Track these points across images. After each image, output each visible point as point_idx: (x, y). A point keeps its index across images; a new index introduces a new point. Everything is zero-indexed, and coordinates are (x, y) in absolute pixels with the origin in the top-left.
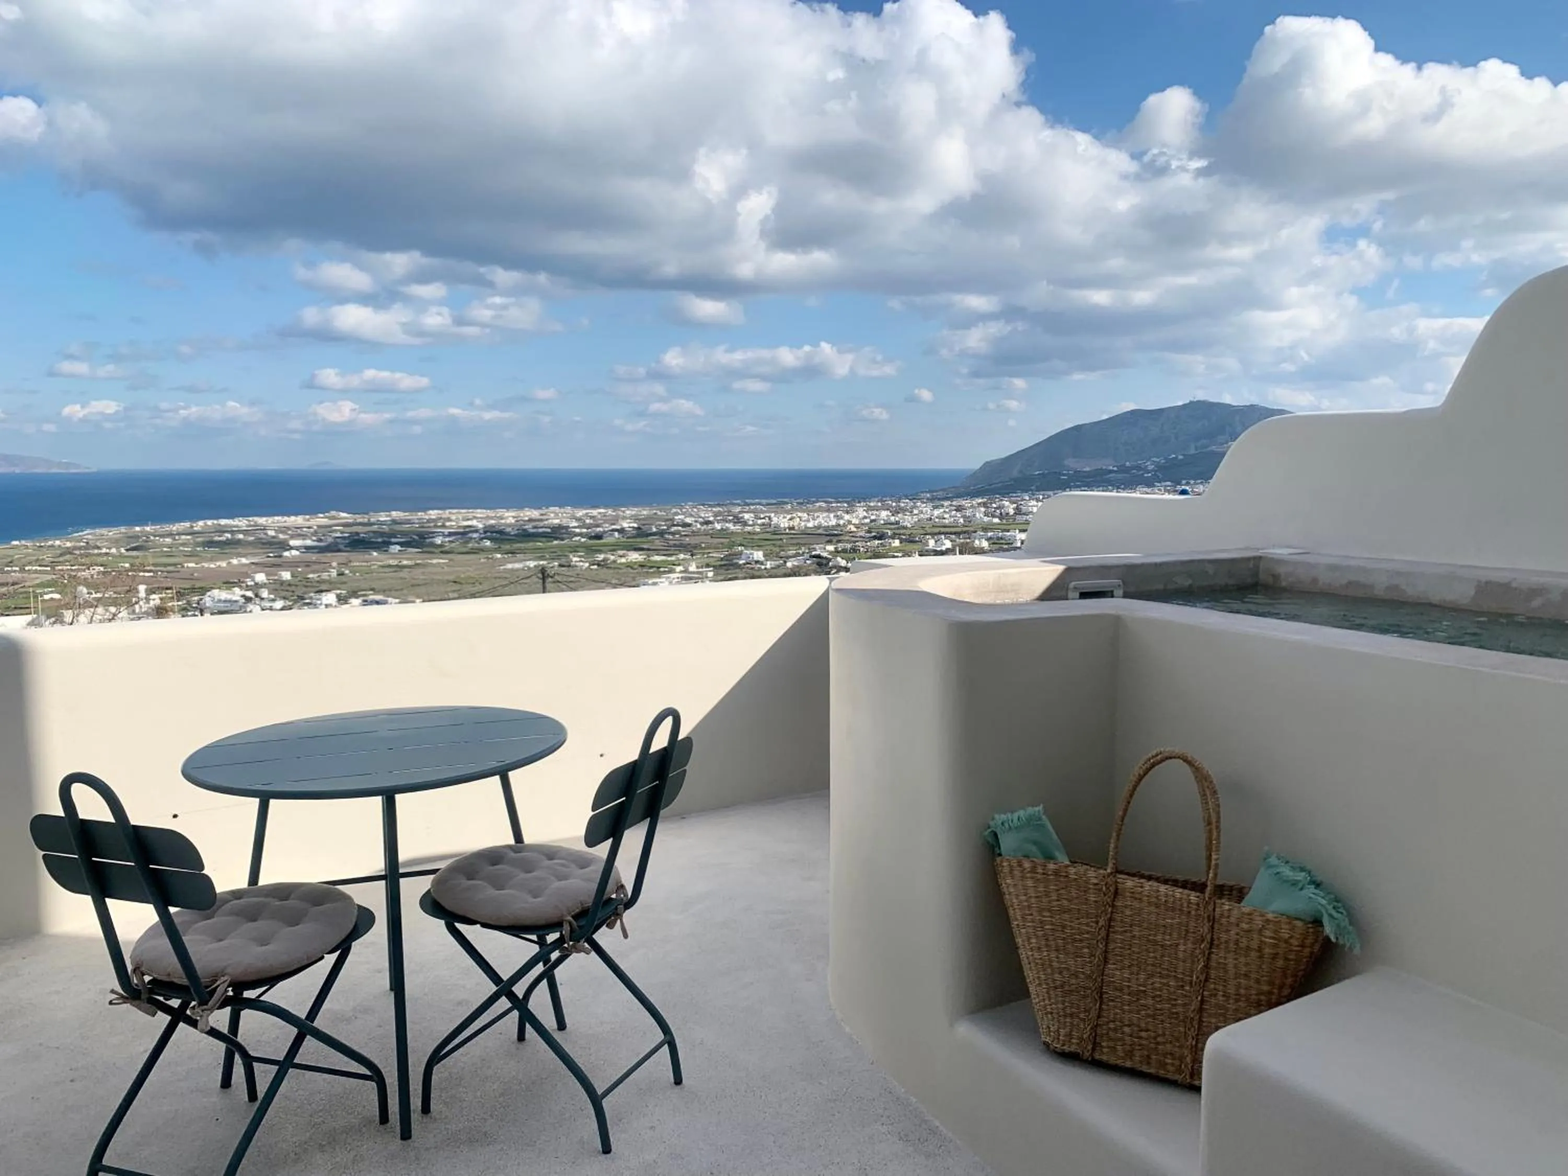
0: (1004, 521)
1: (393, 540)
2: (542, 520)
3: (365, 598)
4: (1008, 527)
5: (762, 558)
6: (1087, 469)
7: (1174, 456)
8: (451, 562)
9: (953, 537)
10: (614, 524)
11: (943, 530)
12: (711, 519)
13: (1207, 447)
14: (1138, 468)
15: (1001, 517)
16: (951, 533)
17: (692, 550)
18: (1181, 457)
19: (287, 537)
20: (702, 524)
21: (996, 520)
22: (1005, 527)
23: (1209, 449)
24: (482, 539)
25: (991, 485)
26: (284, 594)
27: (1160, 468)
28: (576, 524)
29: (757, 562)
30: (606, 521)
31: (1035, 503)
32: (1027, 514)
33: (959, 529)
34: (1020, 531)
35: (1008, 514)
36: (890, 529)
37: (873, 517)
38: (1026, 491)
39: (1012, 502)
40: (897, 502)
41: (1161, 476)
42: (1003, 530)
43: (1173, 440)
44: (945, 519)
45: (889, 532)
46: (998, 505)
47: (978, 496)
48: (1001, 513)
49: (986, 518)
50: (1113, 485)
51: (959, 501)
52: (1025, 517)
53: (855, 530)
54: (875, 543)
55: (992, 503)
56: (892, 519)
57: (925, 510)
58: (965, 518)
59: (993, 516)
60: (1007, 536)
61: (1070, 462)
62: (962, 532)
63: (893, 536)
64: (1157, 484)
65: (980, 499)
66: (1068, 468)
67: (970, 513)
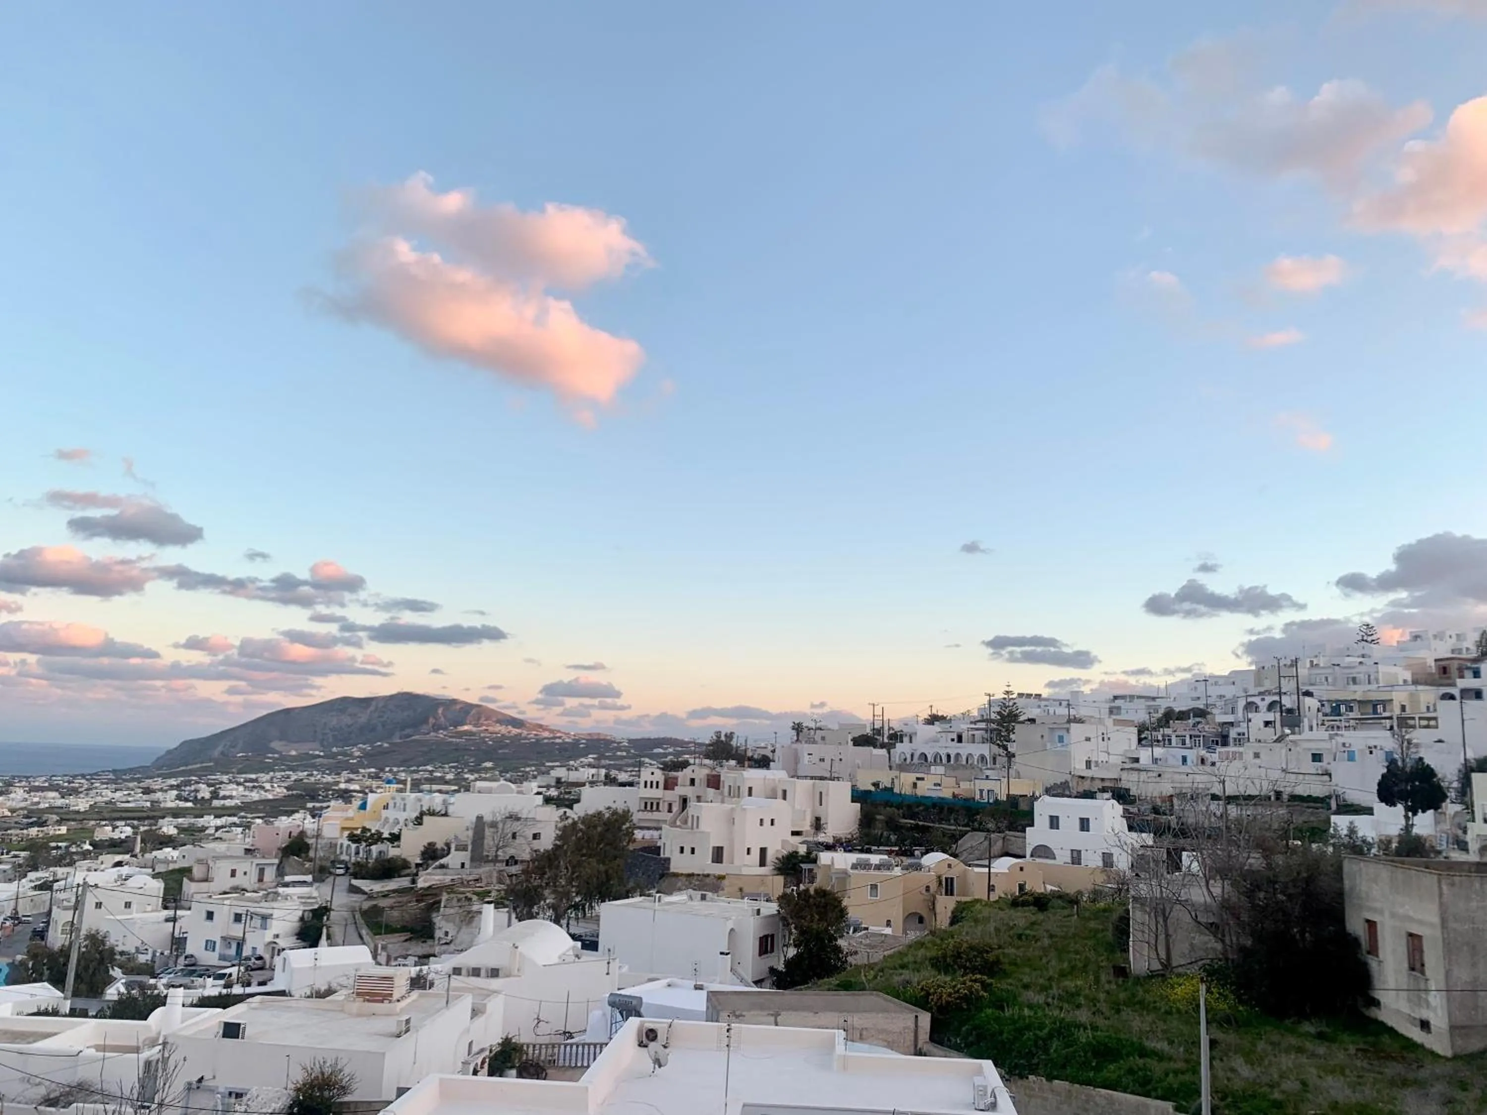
0: (199, 806)
4: (203, 812)
6: (293, 753)
7: (379, 743)
9: (134, 822)
11: (124, 815)
13: (411, 736)
14: (344, 754)
15: (195, 800)
16: (132, 819)
18: (386, 745)
21: (190, 804)
22: (197, 812)
23: (413, 738)
27: (366, 755)
31: (235, 786)
32: (225, 798)
33: (144, 814)
34: (216, 817)
35: (203, 798)
36: (57, 814)
37: (36, 800)
38: (227, 773)
39: (209, 785)
40: (69, 782)
41: (366, 763)
42: (196, 817)
43: (380, 727)
44: (128, 802)
45: (55, 818)
46: (193, 788)
47: (170, 778)
48: (196, 797)
49: (177, 801)
50: (318, 770)
51: (148, 782)
52: (222, 802)
53: (9, 814)
54: (34, 831)
55: (186, 786)
56: (60, 802)
57: (104, 792)
58: (152, 802)
59: (186, 800)
60: (201, 822)
61: (276, 745)
62: (148, 818)
63: (60, 822)
64: (362, 771)
65: (173, 782)
66: (274, 751)
67: (159, 795)
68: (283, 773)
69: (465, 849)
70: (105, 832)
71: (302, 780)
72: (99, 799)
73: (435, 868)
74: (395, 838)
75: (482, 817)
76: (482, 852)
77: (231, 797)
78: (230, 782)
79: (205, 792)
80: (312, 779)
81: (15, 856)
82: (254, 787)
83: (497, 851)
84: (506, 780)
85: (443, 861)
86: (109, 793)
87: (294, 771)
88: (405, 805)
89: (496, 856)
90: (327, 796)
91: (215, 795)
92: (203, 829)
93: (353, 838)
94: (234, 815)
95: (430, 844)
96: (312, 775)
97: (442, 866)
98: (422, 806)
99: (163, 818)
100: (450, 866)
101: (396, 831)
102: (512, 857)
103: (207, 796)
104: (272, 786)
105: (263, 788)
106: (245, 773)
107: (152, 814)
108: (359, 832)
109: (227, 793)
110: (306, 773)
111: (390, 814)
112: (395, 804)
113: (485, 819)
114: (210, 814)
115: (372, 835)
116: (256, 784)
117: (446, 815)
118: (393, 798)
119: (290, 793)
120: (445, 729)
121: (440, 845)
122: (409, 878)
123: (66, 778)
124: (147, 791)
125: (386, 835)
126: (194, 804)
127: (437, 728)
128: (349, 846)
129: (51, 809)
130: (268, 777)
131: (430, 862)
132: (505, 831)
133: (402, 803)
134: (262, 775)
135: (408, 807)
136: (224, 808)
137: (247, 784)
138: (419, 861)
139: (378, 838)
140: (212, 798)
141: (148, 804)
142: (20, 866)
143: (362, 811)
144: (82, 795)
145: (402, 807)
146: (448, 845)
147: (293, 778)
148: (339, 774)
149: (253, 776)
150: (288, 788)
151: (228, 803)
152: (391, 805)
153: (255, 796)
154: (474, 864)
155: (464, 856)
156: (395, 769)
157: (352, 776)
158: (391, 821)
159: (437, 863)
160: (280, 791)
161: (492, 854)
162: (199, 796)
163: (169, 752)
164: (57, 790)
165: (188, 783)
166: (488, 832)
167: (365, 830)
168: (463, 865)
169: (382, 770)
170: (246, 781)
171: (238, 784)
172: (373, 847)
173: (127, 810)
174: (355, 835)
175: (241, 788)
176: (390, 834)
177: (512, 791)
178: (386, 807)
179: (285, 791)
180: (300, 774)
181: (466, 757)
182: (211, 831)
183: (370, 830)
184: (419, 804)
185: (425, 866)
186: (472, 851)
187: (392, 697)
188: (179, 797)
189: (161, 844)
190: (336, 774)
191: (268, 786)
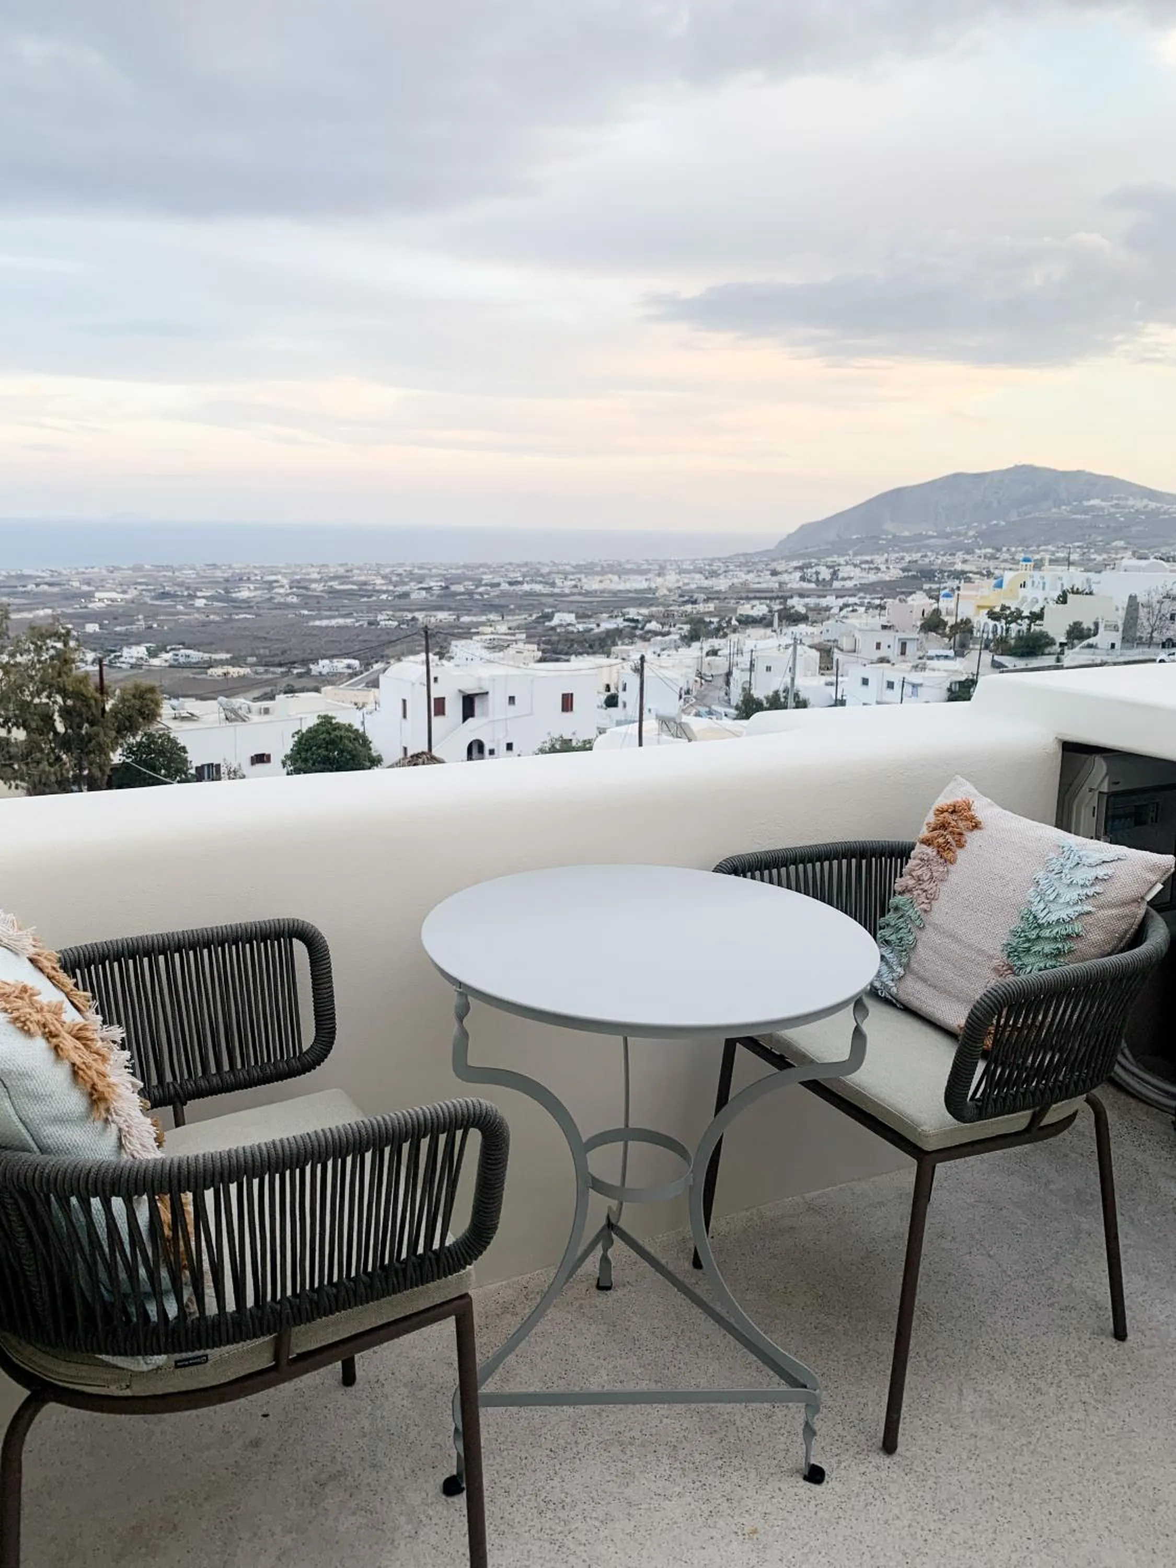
0: (821, 587)
1: (199, 594)
2: (347, 577)
3: (176, 652)
4: (825, 593)
5: (574, 621)
6: (906, 534)
7: (995, 522)
8: (258, 618)
9: (768, 602)
10: (421, 583)
11: (758, 595)
12: (520, 579)
13: (1029, 513)
14: (959, 534)
15: (817, 582)
16: (766, 598)
17: (501, 610)
18: (1003, 523)
19: (92, 589)
20: (511, 584)
21: (813, 586)
22: (821, 593)
23: (1032, 515)
24: (287, 595)
25: (807, 548)
26: (93, 646)
27: (980, 535)
28: (383, 582)
29: (569, 625)
30: (412, 580)
31: (852, 568)
32: (844, 579)
33: (774, 594)
34: (837, 597)
35: (824, 579)
36: (704, 593)
37: (686, 581)
38: (843, 555)
39: (828, 567)
40: (710, 565)
41: (981, 543)
42: (819, 596)
43: (995, 505)
44: (759, 583)
45: (703, 596)
46: (814, 570)
47: (793, 560)
48: (817, 579)
49: (802, 583)
50: (932, 551)
51: (774, 565)
52: (842, 583)
53: (667, 593)
54: (689, 608)
55: (807, 568)
56: (706, 583)
57: (740, 574)
58: (780, 584)
59: (810, 581)
60: (824, 602)
61: (889, 526)
62: (778, 597)
63: (707, 600)
64: (977, 551)
65: (795, 564)
66: (887, 533)
67: (785, 577)
68: (897, 555)
69: (1116, 628)
70: (746, 609)
71: (916, 561)
72: (735, 581)
73: (1083, 647)
74: (1037, 617)
75: (1136, 597)
76: (1135, 633)
77: (850, 578)
78: (847, 564)
79: (825, 574)
80: (927, 560)
81: (681, 629)
82: (870, 569)
83: (1152, 632)
84: (1156, 558)
85: (1091, 641)
86: (743, 576)
87: (907, 552)
88: (1044, 583)
89: (1151, 638)
90: (943, 577)
91: (835, 574)
92: (828, 609)
93: (993, 615)
94: (854, 595)
95: (1075, 623)
96: (926, 556)
97: (1090, 646)
98: (1062, 585)
99: (791, 597)
100: (1099, 646)
101: (1036, 609)
102: (1169, 640)
103: (828, 577)
104: (888, 568)
105: (878, 569)
106: (861, 554)
107: (780, 594)
108: (997, 609)
109: (846, 575)
110: (919, 555)
111: (1028, 592)
112: (1033, 582)
113: (1139, 600)
114: (831, 595)
115: (1012, 613)
116: (872, 566)
117: (1091, 593)
118: (1032, 577)
119: (906, 574)
120: (1069, 504)
121: (1087, 624)
122: (1054, 657)
123: (706, 562)
124: (774, 573)
125: (1026, 613)
126: (817, 585)
127: (1058, 503)
128: (986, 624)
129: (700, 589)
130: (883, 559)
131: (1076, 641)
132: (1162, 612)
133: (1041, 582)
134: (877, 557)
135: (1047, 586)
136: (843, 588)
137: (863, 566)
138: (1064, 640)
139: (1017, 616)
140: (832, 579)
141: (777, 585)
142: (685, 636)
143: (999, 590)
144: (721, 577)
145: (1041, 585)
146: (1096, 625)
147: (908, 559)
148: (953, 555)
149: (868, 558)
150: (904, 570)
151: (849, 584)
152: (1029, 583)
153: (872, 577)
154: (1127, 645)
155: (1116, 637)
156: (1013, 549)
157: (967, 557)
158: (1029, 600)
159: (1085, 642)
160: (894, 573)
161: (1145, 635)
162: (821, 578)
163: (789, 536)
164: (701, 573)
165: (809, 566)
166: (1142, 612)
167: (1004, 608)
168: (1113, 646)
169: (999, 550)
170: (861, 563)
171: (855, 566)
172: (1013, 625)
173: (759, 591)
174: (995, 613)
175: (858, 570)
176: (1031, 613)
177: (1166, 570)
178: (1023, 585)
179: (901, 572)
180: (914, 555)
181: (1093, 536)
182: (835, 610)
183: (1009, 608)
184: (1059, 583)
185: (1070, 645)
186: (1123, 631)
187: (1008, 471)
188: (803, 579)
189: (794, 621)
190: (950, 555)
191: (883, 567)
